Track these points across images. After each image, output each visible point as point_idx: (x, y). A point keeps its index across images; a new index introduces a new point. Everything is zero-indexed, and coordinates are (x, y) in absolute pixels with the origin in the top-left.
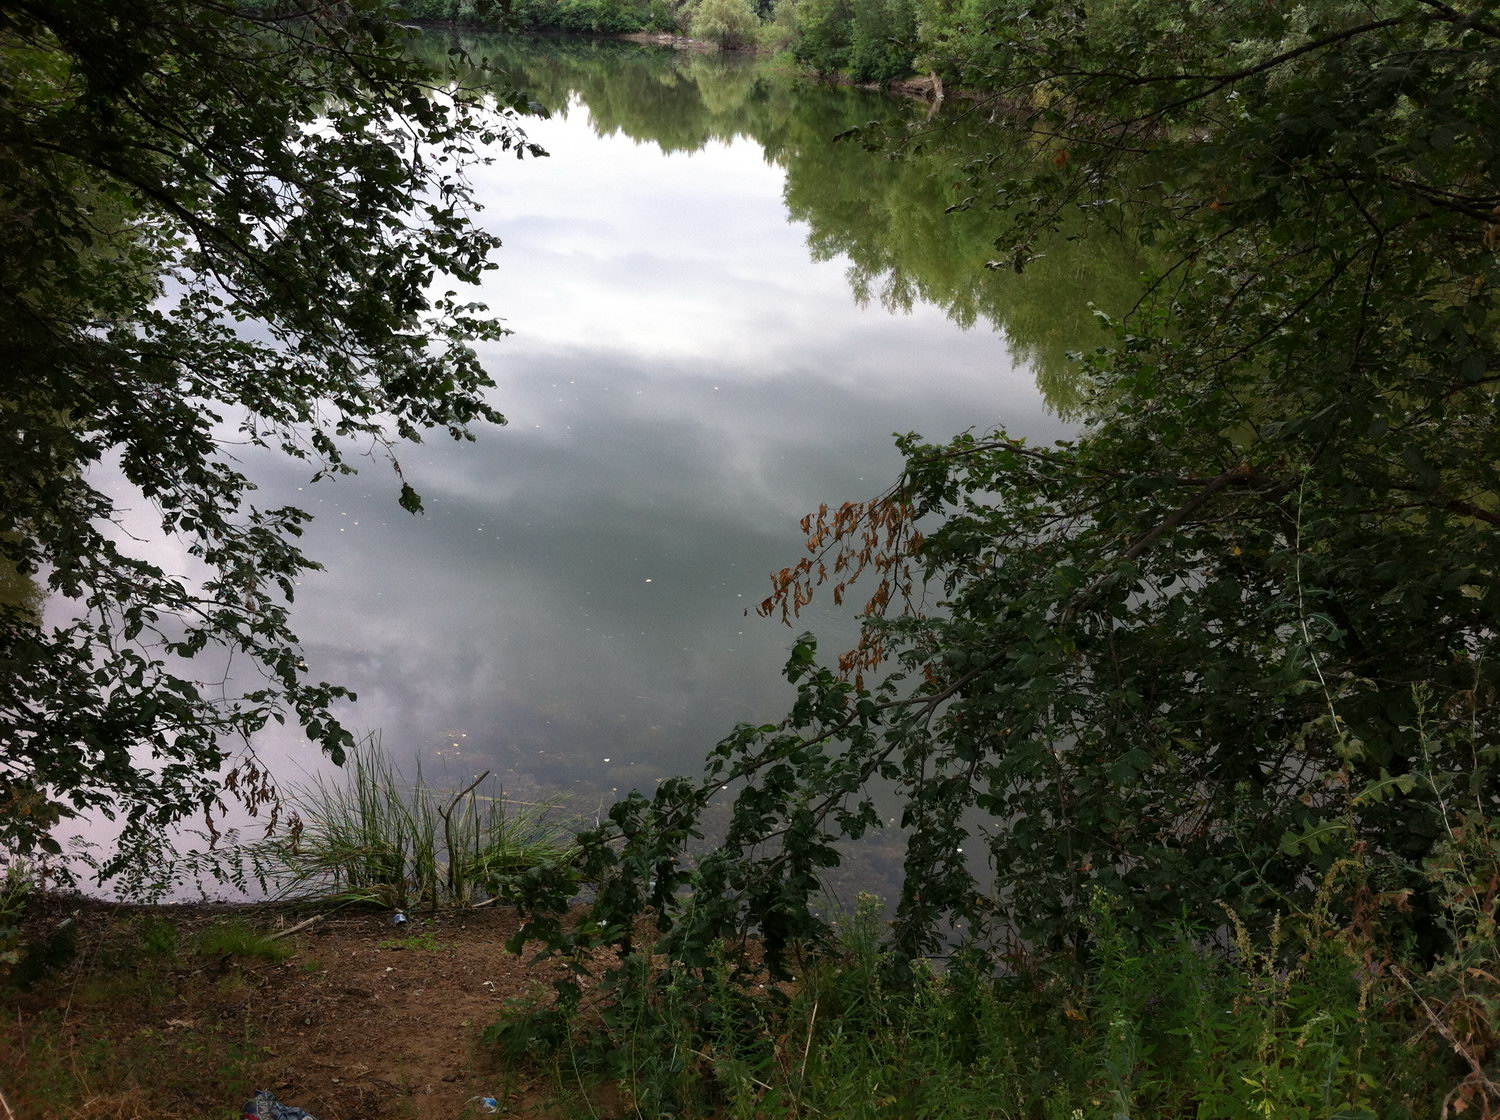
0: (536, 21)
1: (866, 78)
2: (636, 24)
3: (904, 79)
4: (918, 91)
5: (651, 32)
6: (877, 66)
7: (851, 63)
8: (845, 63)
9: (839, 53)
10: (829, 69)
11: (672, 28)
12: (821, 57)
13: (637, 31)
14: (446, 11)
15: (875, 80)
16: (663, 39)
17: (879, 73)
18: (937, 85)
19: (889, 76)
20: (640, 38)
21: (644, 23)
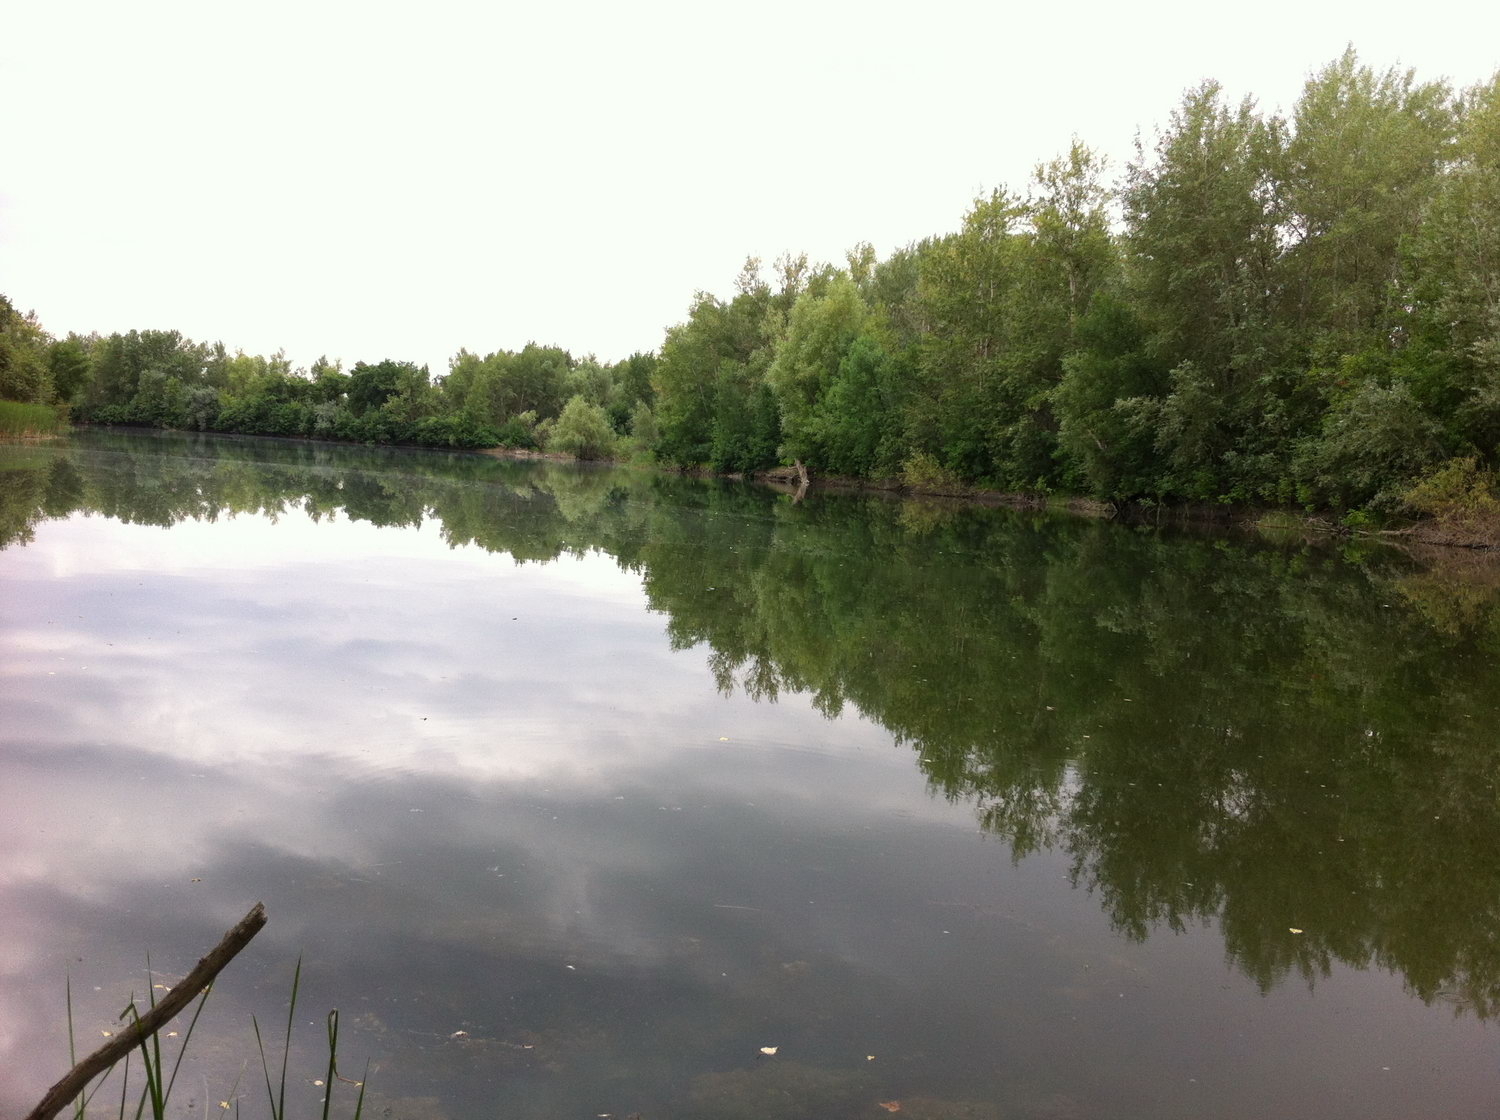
0: (393, 436)
1: (729, 468)
2: (493, 440)
3: (766, 470)
4: (782, 480)
5: (508, 448)
6: (740, 458)
7: (713, 456)
8: (706, 458)
9: (700, 449)
10: (690, 464)
11: (529, 445)
12: (683, 453)
13: (493, 446)
15: (738, 470)
16: (520, 454)
17: (743, 464)
18: (802, 471)
19: (751, 467)
20: (498, 453)
21: (501, 440)
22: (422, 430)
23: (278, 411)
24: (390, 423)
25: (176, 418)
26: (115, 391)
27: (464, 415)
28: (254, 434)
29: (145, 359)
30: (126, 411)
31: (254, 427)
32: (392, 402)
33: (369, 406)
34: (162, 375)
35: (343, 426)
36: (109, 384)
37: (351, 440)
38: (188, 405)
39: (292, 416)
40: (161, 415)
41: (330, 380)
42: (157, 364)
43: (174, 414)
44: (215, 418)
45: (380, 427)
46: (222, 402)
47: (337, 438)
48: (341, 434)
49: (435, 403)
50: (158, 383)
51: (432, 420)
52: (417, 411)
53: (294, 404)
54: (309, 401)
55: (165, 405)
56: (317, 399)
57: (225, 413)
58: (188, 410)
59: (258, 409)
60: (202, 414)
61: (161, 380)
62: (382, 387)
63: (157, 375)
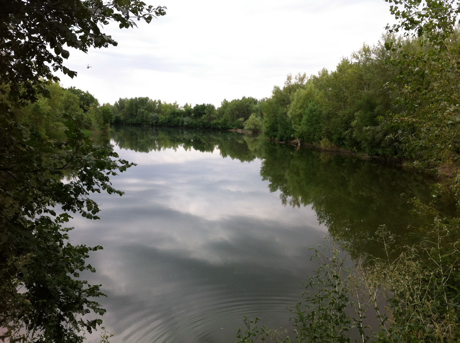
1: (281, 140)
3: (290, 140)
4: (294, 143)
6: (284, 137)
7: (278, 136)
8: (276, 136)
10: (273, 138)
11: (241, 128)
13: (232, 129)
15: (284, 141)
16: (239, 131)
18: (299, 142)
22: (212, 124)
23: (174, 120)
24: (204, 123)
25: (148, 122)
26: (132, 115)
27: (223, 119)
28: (168, 127)
29: (139, 106)
30: (134, 120)
31: (168, 125)
32: (204, 116)
33: (198, 118)
34: (144, 110)
35: (191, 124)
36: (130, 113)
37: (193, 128)
38: (150, 118)
39: (177, 121)
40: (144, 122)
41: (188, 110)
42: (142, 107)
43: (147, 121)
44: (158, 122)
45: (201, 124)
46: (160, 117)
47: (190, 128)
48: (191, 126)
49: (215, 116)
50: (143, 113)
51: (215, 121)
52: (211, 119)
53: (178, 118)
54: (182, 117)
55: (145, 119)
56: (184, 116)
57: (160, 121)
58: (150, 120)
59: (169, 119)
60: (154, 121)
61: (143, 112)
62: (201, 112)
63: (142, 110)
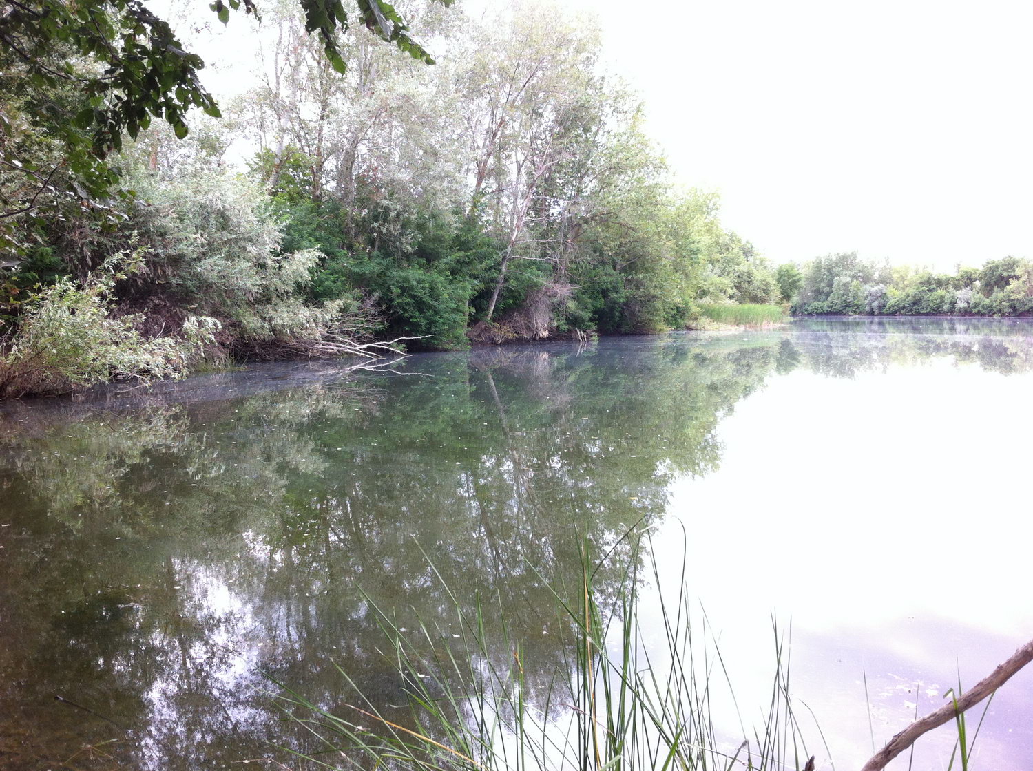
0: (1015, 309)
14: (946, 307)
23: (929, 297)
24: (1012, 300)
25: (858, 308)
26: (818, 292)
28: (912, 315)
29: (837, 270)
30: (825, 305)
31: (912, 310)
32: (1014, 284)
33: (996, 288)
35: (977, 305)
36: (814, 288)
37: (983, 315)
38: (866, 298)
39: (939, 300)
40: (848, 306)
41: (966, 273)
42: (845, 273)
43: (856, 305)
44: (884, 306)
45: (1004, 303)
46: (889, 294)
47: (972, 313)
48: (975, 311)
50: (846, 285)
53: (940, 292)
54: (951, 289)
55: (851, 299)
56: (957, 287)
57: (891, 302)
58: (866, 302)
59: (915, 297)
60: (876, 304)
61: (848, 283)
62: (1005, 274)
63: (845, 279)
